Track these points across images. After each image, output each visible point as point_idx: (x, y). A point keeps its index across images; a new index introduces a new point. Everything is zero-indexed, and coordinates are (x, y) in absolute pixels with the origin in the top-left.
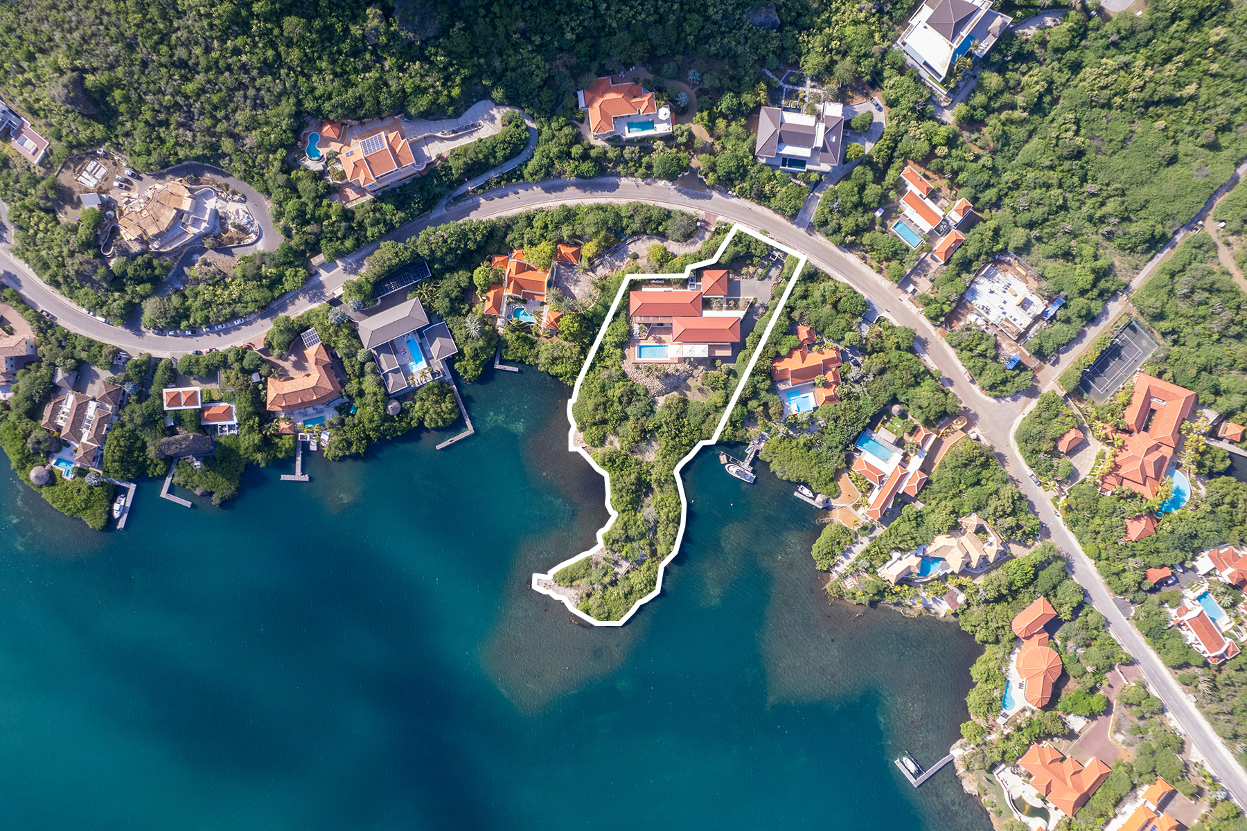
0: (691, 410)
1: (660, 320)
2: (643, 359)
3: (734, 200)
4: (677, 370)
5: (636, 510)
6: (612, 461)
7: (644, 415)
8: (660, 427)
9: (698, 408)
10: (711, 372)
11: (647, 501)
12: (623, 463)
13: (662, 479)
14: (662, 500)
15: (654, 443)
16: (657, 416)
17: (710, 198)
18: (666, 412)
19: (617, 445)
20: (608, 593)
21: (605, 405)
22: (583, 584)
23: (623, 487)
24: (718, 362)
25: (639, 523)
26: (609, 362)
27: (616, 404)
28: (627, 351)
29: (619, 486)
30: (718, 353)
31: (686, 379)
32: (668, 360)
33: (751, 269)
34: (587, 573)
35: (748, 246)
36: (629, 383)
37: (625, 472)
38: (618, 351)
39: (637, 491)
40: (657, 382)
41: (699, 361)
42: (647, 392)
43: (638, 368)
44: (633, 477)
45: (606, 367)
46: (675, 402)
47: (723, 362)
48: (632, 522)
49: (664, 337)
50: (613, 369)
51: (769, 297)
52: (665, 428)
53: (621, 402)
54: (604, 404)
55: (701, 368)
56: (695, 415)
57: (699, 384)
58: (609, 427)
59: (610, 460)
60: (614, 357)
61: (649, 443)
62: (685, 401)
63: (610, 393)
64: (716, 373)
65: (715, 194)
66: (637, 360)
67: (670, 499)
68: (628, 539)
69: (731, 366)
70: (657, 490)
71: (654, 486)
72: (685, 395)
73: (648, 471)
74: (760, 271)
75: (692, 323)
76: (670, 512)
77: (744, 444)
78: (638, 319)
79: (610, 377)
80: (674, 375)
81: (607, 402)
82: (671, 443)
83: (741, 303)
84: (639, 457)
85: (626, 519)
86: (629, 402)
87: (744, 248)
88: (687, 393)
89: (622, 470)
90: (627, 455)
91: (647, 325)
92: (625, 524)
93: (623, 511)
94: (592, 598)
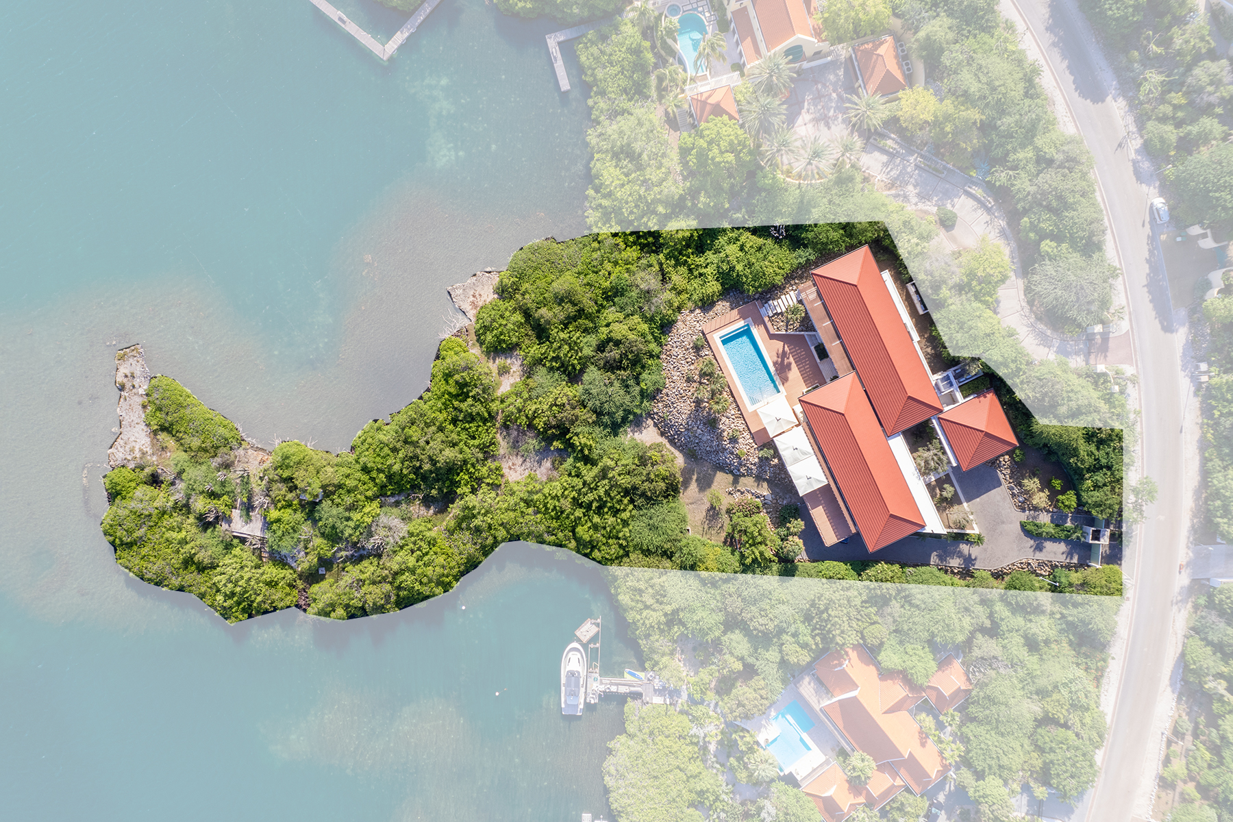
0: (659, 512)
1: (833, 347)
2: (722, 351)
3: (1185, 385)
4: (734, 440)
5: (382, 493)
6: (463, 392)
7: (599, 413)
8: (588, 460)
9: (671, 526)
10: (764, 517)
11: (416, 509)
12: (471, 418)
13: (477, 522)
14: (432, 543)
15: (547, 464)
16: (609, 443)
17: (1168, 328)
18: (628, 460)
19: (505, 386)
20: (177, 518)
21: (579, 317)
22: (172, 458)
23: (415, 444)
24: (798, 525)
25: (356, 516)
26: (678, 277)
27: (592, 340)
28: (722, 306)
29: (414, 433)
30: (819, 515)
31: (722, 467)
32: (748, 407)
33: (1041, 498)
34: (198, 454)
35: (1097, 468)
36: (653, 346)
37: (453, 433)
38: (714, 287)
39: (424, 478)
40: (686, 408)
41: (780, 479)
42: (652, 395)
43: (697, 349)
44: (449, 454)
45: (664, 278)
46: (662, 469)
47: (802, 535)
48: (349, 500)
49: (795, 373)
50: (668, 295)
51: (997, 566)
52: (589, 473)
53: (601, 348)
54: (581, 313)
55: (765, 491)
56: (653, 528)
57: (726, 502)
58: (536, 350)
59: (462, 385)
60: (696, 283)
61: (543, 453)
62: (672, 490)
63: (611, 314)
64: (771, 532)
65: (1181, 336)
66: (716, 339)
67: (441, 560)
68: (310, 509)
69: (802, 556)
70: (449, 520)
71: (455, 509)
72: (686, 484)
73: (479, 480)
74: (1045, 519)
75: (863, 424)
76: (413, 572)
77: (642, 660)
78: (810, 294)
79: (647, 294)
80: (720, 437)
81: (589, 317)
82: (566, 504)
83: (956, 513)
84: (503, 446)
85: (350, 483)
86: (611, 367)
87: (1089, 461)
88: (693, 486)
89: (454, 421)
90: (492, 417)
91: (807, 324)
92: (340, 486)
93: (366, 470)
94: (150, 491)
